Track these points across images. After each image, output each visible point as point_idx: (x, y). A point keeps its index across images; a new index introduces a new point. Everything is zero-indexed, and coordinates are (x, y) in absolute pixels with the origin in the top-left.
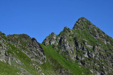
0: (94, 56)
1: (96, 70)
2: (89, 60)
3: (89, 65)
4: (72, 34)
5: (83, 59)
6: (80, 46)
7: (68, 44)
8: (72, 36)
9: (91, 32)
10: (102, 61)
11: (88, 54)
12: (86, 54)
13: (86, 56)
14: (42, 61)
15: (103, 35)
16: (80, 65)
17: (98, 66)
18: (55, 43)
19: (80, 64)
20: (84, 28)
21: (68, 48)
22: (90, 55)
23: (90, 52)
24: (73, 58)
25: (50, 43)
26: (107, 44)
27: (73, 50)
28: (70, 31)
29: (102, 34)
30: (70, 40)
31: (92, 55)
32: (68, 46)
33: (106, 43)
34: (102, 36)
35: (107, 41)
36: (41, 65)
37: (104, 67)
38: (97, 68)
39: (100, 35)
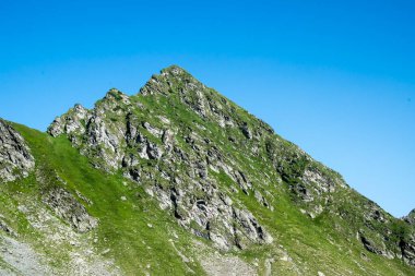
0: (160, 153)
1: (161, 188)
2: (149, 164)
3: (148, 177)
4: (125, 105)
5: (136, 163)
6: (134, 133)
7: (103, 129)
8: (123, 110)
9: (189, 100)
10: (176, 165)
11: (147, 152)
12: (145, 150)
13: (144, 155)
14: (14, 174)
15: (220, 107)
16: (127, 180)
17: (168, 178)
18: (78, 130)
19: (129, 176)
20: (171, 91)
21: (102, 139)
22: (152, 153)
23: (151, 145)
24: (113, 164)
25: (65, 129)
26: (227, 125)
27: (117, 142)
28: (119, 99)
29: (217, 103)
30: (114, 120)
31: (156, 153)
32: (104, 134)
33: (223, 125)
34: (216, 107)
35: (227, 119)
36: (9, 182)
37: (177, 179)
38: (163, 184)
39: (211, 107)
